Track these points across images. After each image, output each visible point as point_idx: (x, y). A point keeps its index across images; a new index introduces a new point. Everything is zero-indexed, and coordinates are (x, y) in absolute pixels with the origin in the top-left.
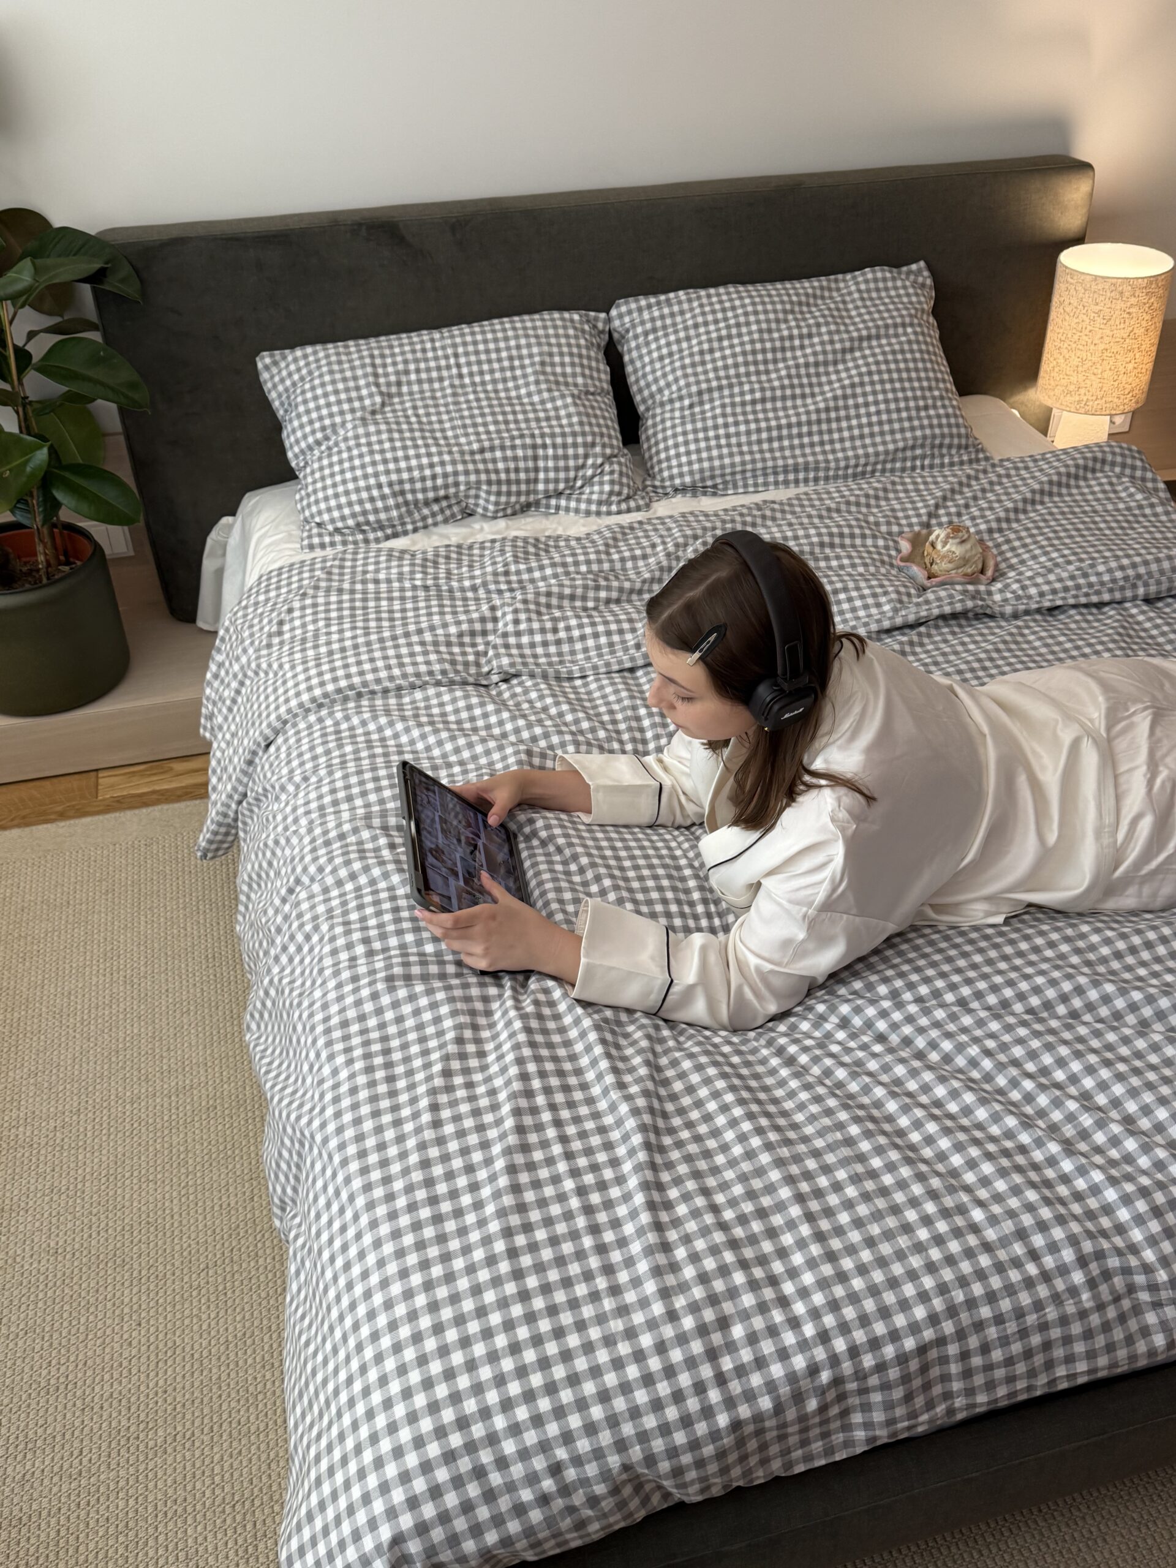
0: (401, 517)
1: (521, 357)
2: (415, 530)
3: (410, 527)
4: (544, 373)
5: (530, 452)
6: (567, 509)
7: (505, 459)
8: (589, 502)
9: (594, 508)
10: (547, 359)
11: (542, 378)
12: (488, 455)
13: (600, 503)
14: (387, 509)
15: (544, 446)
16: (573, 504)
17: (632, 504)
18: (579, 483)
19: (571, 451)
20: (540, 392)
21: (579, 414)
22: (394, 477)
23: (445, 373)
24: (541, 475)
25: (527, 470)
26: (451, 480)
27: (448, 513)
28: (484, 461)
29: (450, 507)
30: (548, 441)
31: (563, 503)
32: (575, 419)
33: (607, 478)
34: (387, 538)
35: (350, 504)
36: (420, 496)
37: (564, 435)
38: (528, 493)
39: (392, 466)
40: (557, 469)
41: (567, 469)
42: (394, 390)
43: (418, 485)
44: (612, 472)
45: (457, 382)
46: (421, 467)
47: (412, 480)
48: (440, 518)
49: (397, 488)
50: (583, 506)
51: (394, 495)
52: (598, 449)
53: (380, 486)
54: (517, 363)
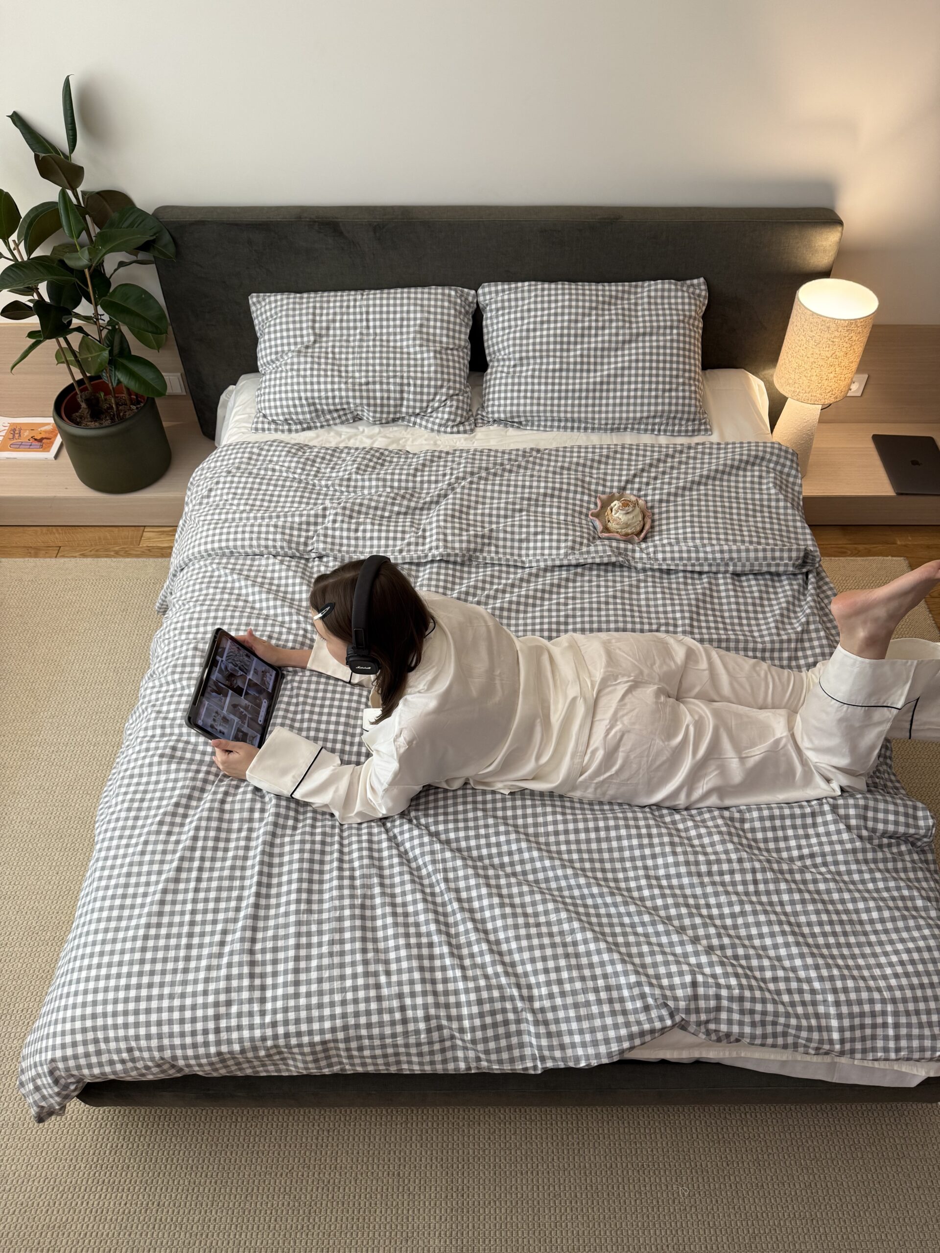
0: (312, 419)
1: (408, 319)
2: (322, 427)
3: (318, 424)
4: (421, 332)
5: (398, 388)
6: (420, 425)
7: (382, 391)
8: (434, 423)
9: (436, 427)
10: (425, 323)
11: (418, 336)
12: (371, 387)
13: (440, 425)
14: (303, 413)
15: (409, 385)
16: (424, 423)
17: (461, 428)
18: (429, 410)
19: (425, 390)
20: (414, 346)
21: (436, 365)
22: (309, 394)
23: (358, 324)
24: (405, 403)
25: (395, 399)
26: (344, 400)
27: (344, 418)
28: (368, 391)
29: (345, 415)
30: (412, 382)
31: (418, 421)
32: (433, 369)
33: (447, 409)
34: (303, 430)
35: (282, 407)
36: (325, 407)
37: (422, 379)
38: (395, 413)
39: (309, 387)
40: (415, 400)
41: (422, 401)
42: (324, 332)
43: (324, 401)
44: (451, 406)
45: (365, 331)
46: (326, 390)
47: (320, 398)
48: (338, 421)
49: (311, 401)
50: (430, 425)
51: (309, 405)
52: (444, 390)
53: (300, 399)
54: (405, 323)
